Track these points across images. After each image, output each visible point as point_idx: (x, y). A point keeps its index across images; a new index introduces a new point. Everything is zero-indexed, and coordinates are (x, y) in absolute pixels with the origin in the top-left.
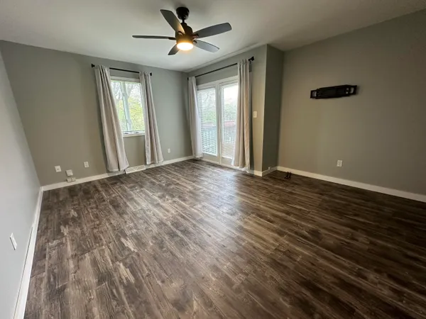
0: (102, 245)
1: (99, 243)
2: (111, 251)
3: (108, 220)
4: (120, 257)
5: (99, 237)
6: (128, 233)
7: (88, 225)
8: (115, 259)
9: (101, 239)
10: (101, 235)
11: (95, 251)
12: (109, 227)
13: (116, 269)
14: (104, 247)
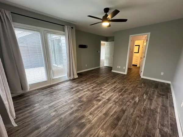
0: (145, 106)
1: (145, 108)
2: (144, 102)
3: (132, 114)
4: (143, 99)
5: (143, 110)
6: (133, 102)
7: (143, 122)
8: (145, 100)
9: (143, 109)
10: (142, 110)
11: (148, 107)
12: (136, 110)
13: (146, 98)
14: (145, 105)
